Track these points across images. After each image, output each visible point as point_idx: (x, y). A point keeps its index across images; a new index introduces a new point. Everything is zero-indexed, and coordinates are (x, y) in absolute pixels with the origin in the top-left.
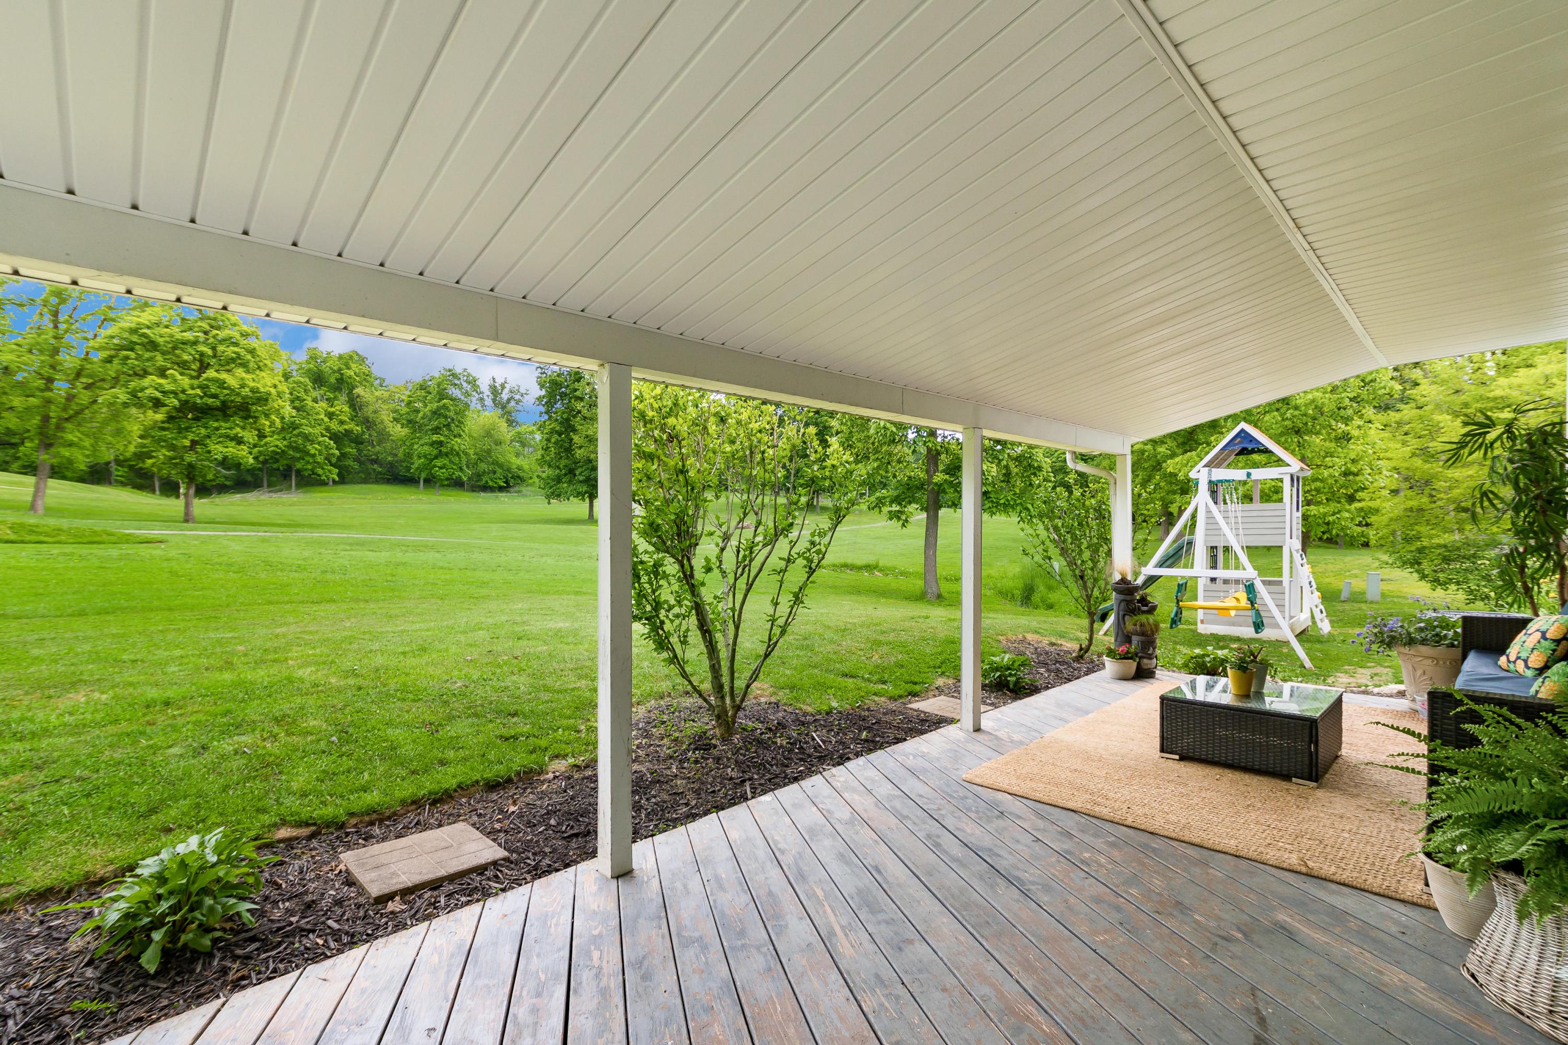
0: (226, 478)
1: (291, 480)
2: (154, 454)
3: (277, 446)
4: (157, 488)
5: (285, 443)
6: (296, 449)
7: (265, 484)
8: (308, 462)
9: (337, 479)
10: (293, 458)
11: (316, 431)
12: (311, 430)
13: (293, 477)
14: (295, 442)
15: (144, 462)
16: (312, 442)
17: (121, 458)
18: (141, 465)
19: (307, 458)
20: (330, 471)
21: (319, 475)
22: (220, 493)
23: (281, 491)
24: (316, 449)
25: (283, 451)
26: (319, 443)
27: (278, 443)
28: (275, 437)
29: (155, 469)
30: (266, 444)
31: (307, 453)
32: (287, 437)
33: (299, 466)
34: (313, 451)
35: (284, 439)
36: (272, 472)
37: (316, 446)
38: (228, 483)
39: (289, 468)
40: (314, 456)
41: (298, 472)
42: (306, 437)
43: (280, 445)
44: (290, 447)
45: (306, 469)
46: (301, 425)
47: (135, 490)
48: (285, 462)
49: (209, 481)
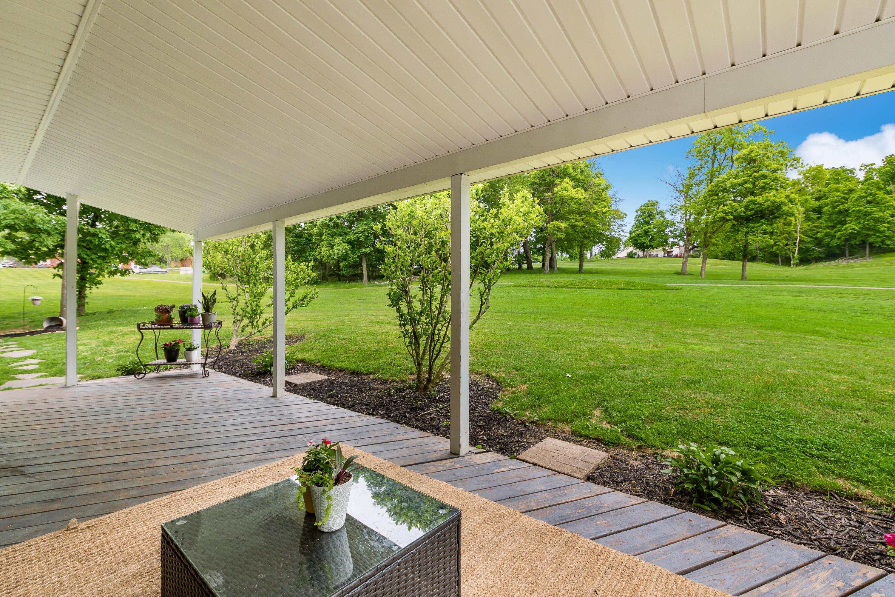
0: (820, 253)
1: (866, 250)
2: (778, 243)
3: (853, 229)
4: (780, 262)
5: (860, 226)
6: (869, 229)
7: (847, 254)
8: (878, 237)
10: (867, 235)
11: (886, 214)
12: (881, 214)
13: (867, 248)
14: (868, 224)
15: (773, 248)
16: (883, 222)
17: (761, 247)
18: (771, 250)
19: (878, 234)
21: (888, 245)
22: (816, 262)
23: (857, 258)
24: (885, 227)
25: (859, 232)
27: (854, 227)
28: (853, 223)
29: (778, 252)
30: (846, 228)
31: (878, 231)
32: (862, 222)
33: (871, 240)
34: (882, 229)
35: (859, 223)
36: (851, 247)
37: (886, 224)
38: (821, 256)
39: (863, 242)
40: (883, 232)
41: (871, 244)
42: (877, 220)
43: (856, 228)
44: (864, 228)
45: (877, 242)
46: (874, 212)
47: (768, 264)
48: (860, 239)
49: (810, 255)
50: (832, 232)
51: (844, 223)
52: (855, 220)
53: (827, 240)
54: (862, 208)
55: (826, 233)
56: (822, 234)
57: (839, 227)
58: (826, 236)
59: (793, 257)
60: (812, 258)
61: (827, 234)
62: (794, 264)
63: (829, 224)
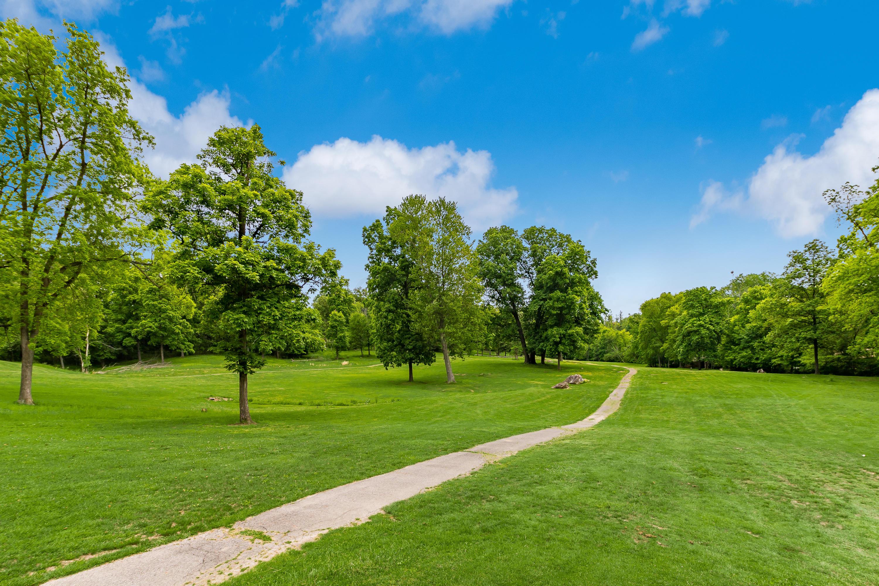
0: (113, 354)
1: (160, 354)
3: (150, 327)
4: (63, 364)
5: (156, 324)
6: (165, 329)
7: (141, 357)
8: (174, 339)
9: (194, 351)
10: (163, 336)
12: (173, 313)
13: (163, 352)
14: (164, 323)
16: (175, 323)
19: (173, 336)
20: (188, 346)
21: (180, 349)
22: (108, 366)
23: (152, 363)
24: (179, 329)
25: (155, 331)
26: (180, 324)
27: (151, 324)
28: (148, 320)
30: (142, 325)
31: (173, 333)
32: (157, 320)
33: (167, 342)
34: (177, 331)
35: (155, 321)
36: (146, 348)
37: (179, 326)
38: (113, 357)
39: (159, 345)
40: (177, 334)
41: (166, 347)
42: (171, 319)
43: (153, 326)
44: (160, 328)
45: (172, 345)
46: (167, 310)
48: (157, 339)
49: (99, 356)
50: (124, 327)
51: (137, 318)
52: (151, 317)
53: (119, 337)
54: (155, 303)
55: (117, 328)
56: (113, 329)
57: (131, 323)
58: (118, 332)
59: (84, 358)
60: (102, 360)
61: (119, 330)
62: (86, 368)
63: (120, 317)
